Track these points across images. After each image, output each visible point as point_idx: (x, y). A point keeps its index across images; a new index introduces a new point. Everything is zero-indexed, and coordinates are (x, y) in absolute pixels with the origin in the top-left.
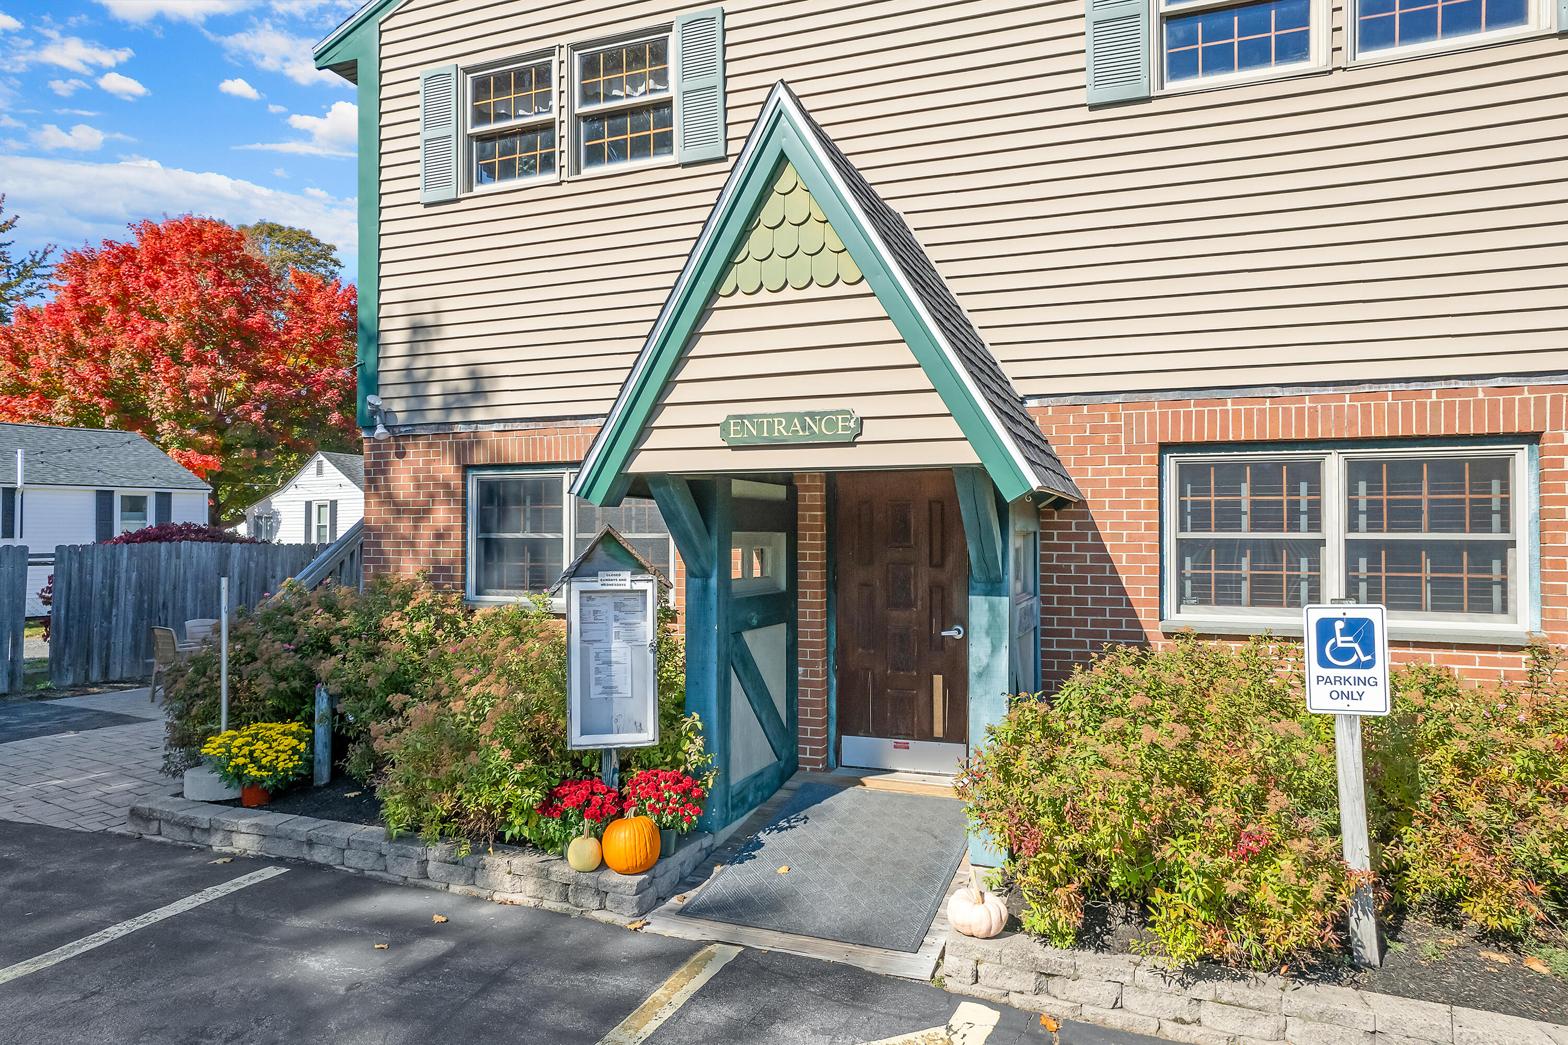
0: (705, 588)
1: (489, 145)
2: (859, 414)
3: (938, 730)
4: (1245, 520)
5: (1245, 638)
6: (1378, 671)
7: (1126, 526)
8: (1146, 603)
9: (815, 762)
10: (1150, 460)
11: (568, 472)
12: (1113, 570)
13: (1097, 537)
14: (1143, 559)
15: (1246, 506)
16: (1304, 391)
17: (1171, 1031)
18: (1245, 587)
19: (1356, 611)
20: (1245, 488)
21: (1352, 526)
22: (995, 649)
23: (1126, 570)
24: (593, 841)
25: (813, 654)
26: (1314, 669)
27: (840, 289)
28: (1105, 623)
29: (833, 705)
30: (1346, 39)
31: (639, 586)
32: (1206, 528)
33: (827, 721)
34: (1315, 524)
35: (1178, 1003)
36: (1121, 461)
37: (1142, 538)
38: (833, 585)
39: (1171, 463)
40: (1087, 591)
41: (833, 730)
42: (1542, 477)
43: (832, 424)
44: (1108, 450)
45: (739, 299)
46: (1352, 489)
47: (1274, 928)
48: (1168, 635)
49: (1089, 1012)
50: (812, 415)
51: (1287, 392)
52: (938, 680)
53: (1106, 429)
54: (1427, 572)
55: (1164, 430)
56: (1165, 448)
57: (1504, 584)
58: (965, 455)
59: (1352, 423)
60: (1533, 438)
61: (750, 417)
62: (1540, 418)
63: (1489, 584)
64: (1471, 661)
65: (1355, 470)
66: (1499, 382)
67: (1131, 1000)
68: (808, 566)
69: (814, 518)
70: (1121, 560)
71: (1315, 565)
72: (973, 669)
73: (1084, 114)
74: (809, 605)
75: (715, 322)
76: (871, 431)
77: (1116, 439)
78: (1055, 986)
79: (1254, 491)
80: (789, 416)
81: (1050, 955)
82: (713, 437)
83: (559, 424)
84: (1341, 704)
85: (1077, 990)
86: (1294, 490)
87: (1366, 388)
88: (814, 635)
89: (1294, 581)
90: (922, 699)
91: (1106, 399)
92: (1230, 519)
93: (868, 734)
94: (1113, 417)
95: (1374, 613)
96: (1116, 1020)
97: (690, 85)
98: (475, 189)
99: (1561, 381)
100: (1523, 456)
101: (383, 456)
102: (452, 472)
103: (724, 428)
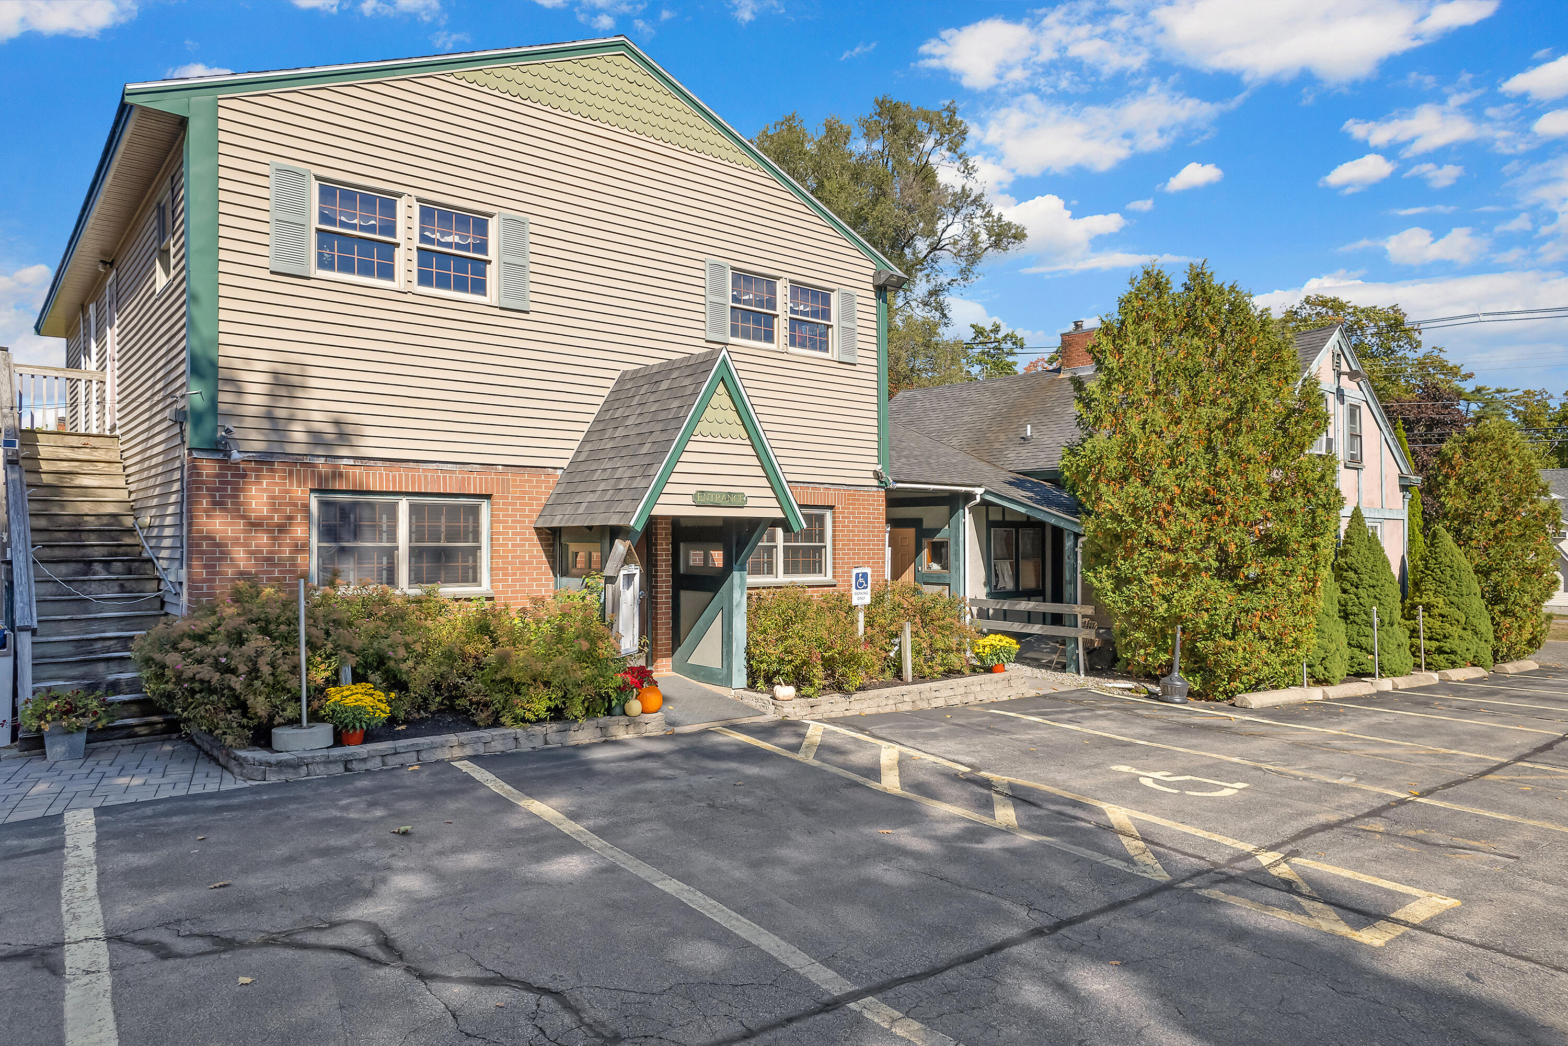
2: (746, 495)
11: (404, 499)
22: (742, 593)
24: (637, 701)
27: (739, 441)
31: (635, 572)
42: (834, 522)
43: (737, 498)
50: (730, 493)
54: (801, 559)
57: (820, 562)
60: (831, 507)
61: (706, 492)
66: (827, 486)
80: (721, 494)
82: (689, 499)
83: (403, 465)
84: (860, 602)
87: (793, 484)
97: (508, 259)
98: (318, 271)
99: (840, 487)
100: (828, 514)
101: (217, 476)
102: (299, 491)
103: (694, 496)
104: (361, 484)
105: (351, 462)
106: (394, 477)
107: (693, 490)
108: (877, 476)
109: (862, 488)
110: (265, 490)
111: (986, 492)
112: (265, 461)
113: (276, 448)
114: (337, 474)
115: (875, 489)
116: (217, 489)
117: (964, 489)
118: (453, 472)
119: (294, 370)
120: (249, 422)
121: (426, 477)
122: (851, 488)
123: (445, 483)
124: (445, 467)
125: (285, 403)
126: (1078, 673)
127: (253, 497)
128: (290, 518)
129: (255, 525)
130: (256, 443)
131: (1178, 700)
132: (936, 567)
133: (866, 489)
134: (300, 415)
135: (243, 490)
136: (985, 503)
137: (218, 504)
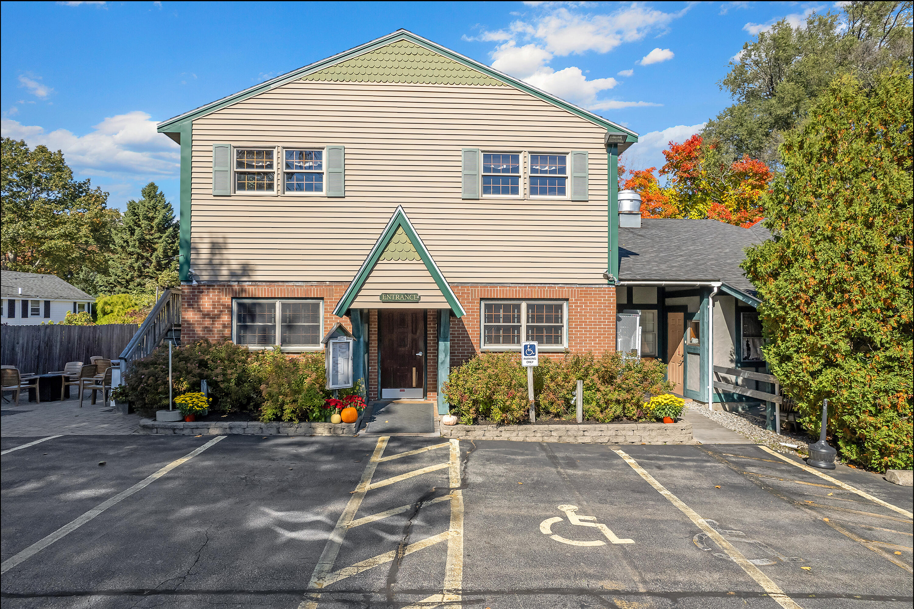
0: (359, 341)
1: (242, 176)
2: (419, 294)
3: (414, 384)
4: (501, 320)
5: (502, 352)
6: (536, 356)
7: (471, 321)
8: (476, 343)
9: (375, 398)
10: (477, 303)
11: (278, 301)
12: (467, 334)
13: (463, 325)
14: (476, 331)
15: (501, 316)
16: (517, 285)
17: (496, 439)
18: (501, 338)
19: (532, 343)
20: (501, 311)
21: (528, 322)
22: (446, 356)
23: (471, 334)
24: (338, 415)
25: (375, 363)
26: (524, 356)
27: (414, 262)
28: (465, 350)
29: (380, 379)
30: (528, 191)
31: (348, 341)
32: (491, 322)
33: (378, 385)
34: (519, 321)
35: (497, 433)
36: (470, 303)
37: (475, 325)
38: (380, 340)
39: (483, 303)
40: (460, 340)
41: (380, 387)
42: (569, 310)
43: (412, 297)
44: (466, 299)
45: (385, 261)
46: (528, 312)
47: (515, 413)
48: (482, 352)
49: (478, 438)
50: (407, 294)
51: (513, 285)
52: (414, 369)
53: (465, 293)
54: (545, 334)
55: (481, 295)
56: (482, 299)
57: (561, 336)
58: (447, 306)
59: (529, 294)
60: (567, 300)
61: (389, 294)
62: (569, 295)
63: (558, 336)
64: (554, 356)
65: (529, 307)
66: (560, 285)
67: (487, 434)
68: (373, 334)
69: (375, 318)
70: (470, 331)
71: (519, 332)
72: (440, 361)
73: (460, 201)
74: (373, 347)
75: (377, 267)
76: (423, 299)
77: (468, 296)
78: (470, 433)
79: (504, 312)
80: (400, 294)
81: (469, 427)
82: (378, 299)
84: (529, 364)
85: (475, 434)
86: (514, 311)
87: (532, 285)
88: (375, 356)
89: (514, 336)
90: (409, 375)
91: (466, 285)
92: (497, 319)
93: (391, 388)
94: (468, 290)
95: (535, 343)
96: (484, 438)
97: (331, 170)
98: (237, 192)
99: (573, 286)
100: (565, 304)
101: (192, 292)
102: (226, 299)
103: (381, 296)
104: (255, 295)
105: (250, 283)
106: (272, 290)
107: (380, 293)
108: (606, 277)
109: (593, 286)
110: (211, 299)
111: (723, 285)
112: (210, 285)
113: (213, 279)
114: (243, 290)
115: (606, 286)
116: (191, 299)
117: (698, 283)
118: (303, 286)
119: (221, 240)
120: (202, 267)
121: (288, 289)
122: (583, 286)
123: (298, 292)
124: (297, 284)
125: (218, 257)
126: (774, 429)
127: (205, 302)
128: (221, 311)
129: (206, 315)
130: (205, 277)
131: (823, 465)
132: (695, 341)
133: (597, 286)
134: (225, 262)
135: (201, 299)
136: (721, 293)
137: (190, 305)
